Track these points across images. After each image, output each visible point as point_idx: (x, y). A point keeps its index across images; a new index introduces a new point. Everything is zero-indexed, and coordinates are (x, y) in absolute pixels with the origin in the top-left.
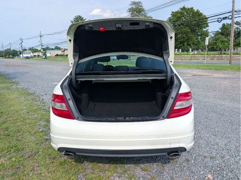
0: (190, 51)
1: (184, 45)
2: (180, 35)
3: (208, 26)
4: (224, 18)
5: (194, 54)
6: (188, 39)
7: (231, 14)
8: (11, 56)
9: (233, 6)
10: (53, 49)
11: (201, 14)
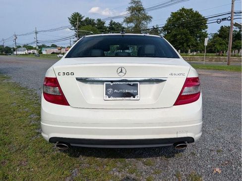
0: (189, 52)
1: (183, 46)
2: (180, 36)
3: (207, 28)
4: (224, 19)
5: (193, 55)
6: (187, 40)
7: (230, 15)
8: (4, 53)
9: (232, 7)
10: (49, 47)
11: (199, 16)
